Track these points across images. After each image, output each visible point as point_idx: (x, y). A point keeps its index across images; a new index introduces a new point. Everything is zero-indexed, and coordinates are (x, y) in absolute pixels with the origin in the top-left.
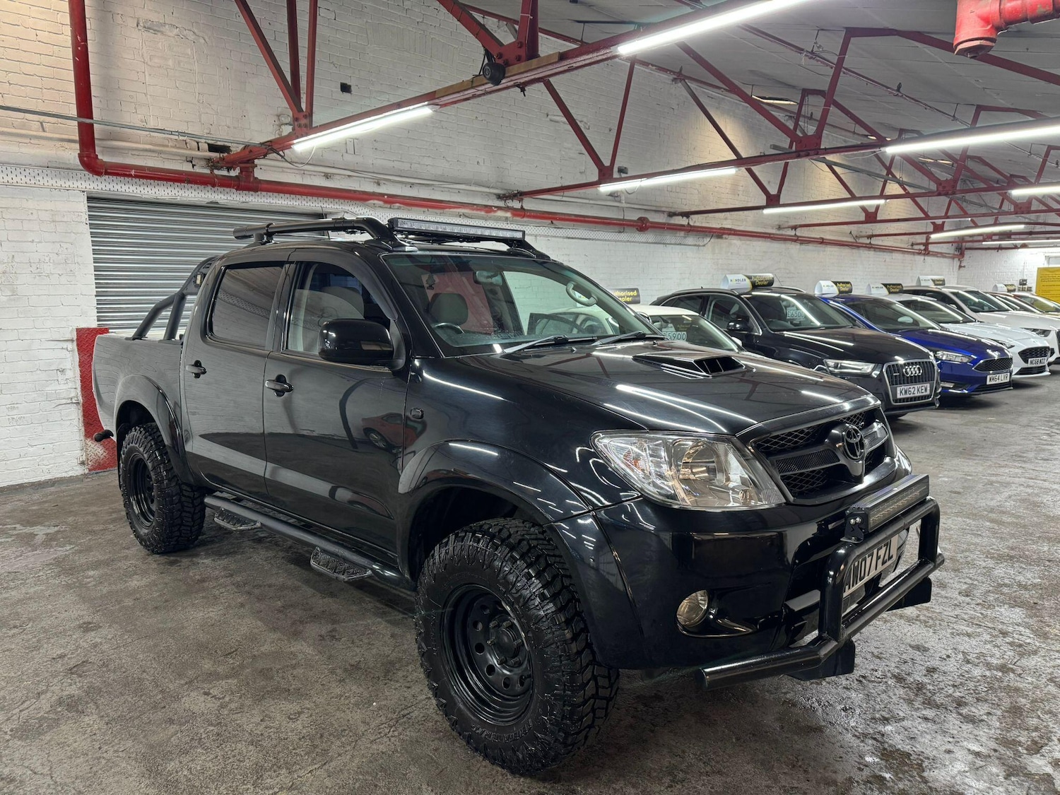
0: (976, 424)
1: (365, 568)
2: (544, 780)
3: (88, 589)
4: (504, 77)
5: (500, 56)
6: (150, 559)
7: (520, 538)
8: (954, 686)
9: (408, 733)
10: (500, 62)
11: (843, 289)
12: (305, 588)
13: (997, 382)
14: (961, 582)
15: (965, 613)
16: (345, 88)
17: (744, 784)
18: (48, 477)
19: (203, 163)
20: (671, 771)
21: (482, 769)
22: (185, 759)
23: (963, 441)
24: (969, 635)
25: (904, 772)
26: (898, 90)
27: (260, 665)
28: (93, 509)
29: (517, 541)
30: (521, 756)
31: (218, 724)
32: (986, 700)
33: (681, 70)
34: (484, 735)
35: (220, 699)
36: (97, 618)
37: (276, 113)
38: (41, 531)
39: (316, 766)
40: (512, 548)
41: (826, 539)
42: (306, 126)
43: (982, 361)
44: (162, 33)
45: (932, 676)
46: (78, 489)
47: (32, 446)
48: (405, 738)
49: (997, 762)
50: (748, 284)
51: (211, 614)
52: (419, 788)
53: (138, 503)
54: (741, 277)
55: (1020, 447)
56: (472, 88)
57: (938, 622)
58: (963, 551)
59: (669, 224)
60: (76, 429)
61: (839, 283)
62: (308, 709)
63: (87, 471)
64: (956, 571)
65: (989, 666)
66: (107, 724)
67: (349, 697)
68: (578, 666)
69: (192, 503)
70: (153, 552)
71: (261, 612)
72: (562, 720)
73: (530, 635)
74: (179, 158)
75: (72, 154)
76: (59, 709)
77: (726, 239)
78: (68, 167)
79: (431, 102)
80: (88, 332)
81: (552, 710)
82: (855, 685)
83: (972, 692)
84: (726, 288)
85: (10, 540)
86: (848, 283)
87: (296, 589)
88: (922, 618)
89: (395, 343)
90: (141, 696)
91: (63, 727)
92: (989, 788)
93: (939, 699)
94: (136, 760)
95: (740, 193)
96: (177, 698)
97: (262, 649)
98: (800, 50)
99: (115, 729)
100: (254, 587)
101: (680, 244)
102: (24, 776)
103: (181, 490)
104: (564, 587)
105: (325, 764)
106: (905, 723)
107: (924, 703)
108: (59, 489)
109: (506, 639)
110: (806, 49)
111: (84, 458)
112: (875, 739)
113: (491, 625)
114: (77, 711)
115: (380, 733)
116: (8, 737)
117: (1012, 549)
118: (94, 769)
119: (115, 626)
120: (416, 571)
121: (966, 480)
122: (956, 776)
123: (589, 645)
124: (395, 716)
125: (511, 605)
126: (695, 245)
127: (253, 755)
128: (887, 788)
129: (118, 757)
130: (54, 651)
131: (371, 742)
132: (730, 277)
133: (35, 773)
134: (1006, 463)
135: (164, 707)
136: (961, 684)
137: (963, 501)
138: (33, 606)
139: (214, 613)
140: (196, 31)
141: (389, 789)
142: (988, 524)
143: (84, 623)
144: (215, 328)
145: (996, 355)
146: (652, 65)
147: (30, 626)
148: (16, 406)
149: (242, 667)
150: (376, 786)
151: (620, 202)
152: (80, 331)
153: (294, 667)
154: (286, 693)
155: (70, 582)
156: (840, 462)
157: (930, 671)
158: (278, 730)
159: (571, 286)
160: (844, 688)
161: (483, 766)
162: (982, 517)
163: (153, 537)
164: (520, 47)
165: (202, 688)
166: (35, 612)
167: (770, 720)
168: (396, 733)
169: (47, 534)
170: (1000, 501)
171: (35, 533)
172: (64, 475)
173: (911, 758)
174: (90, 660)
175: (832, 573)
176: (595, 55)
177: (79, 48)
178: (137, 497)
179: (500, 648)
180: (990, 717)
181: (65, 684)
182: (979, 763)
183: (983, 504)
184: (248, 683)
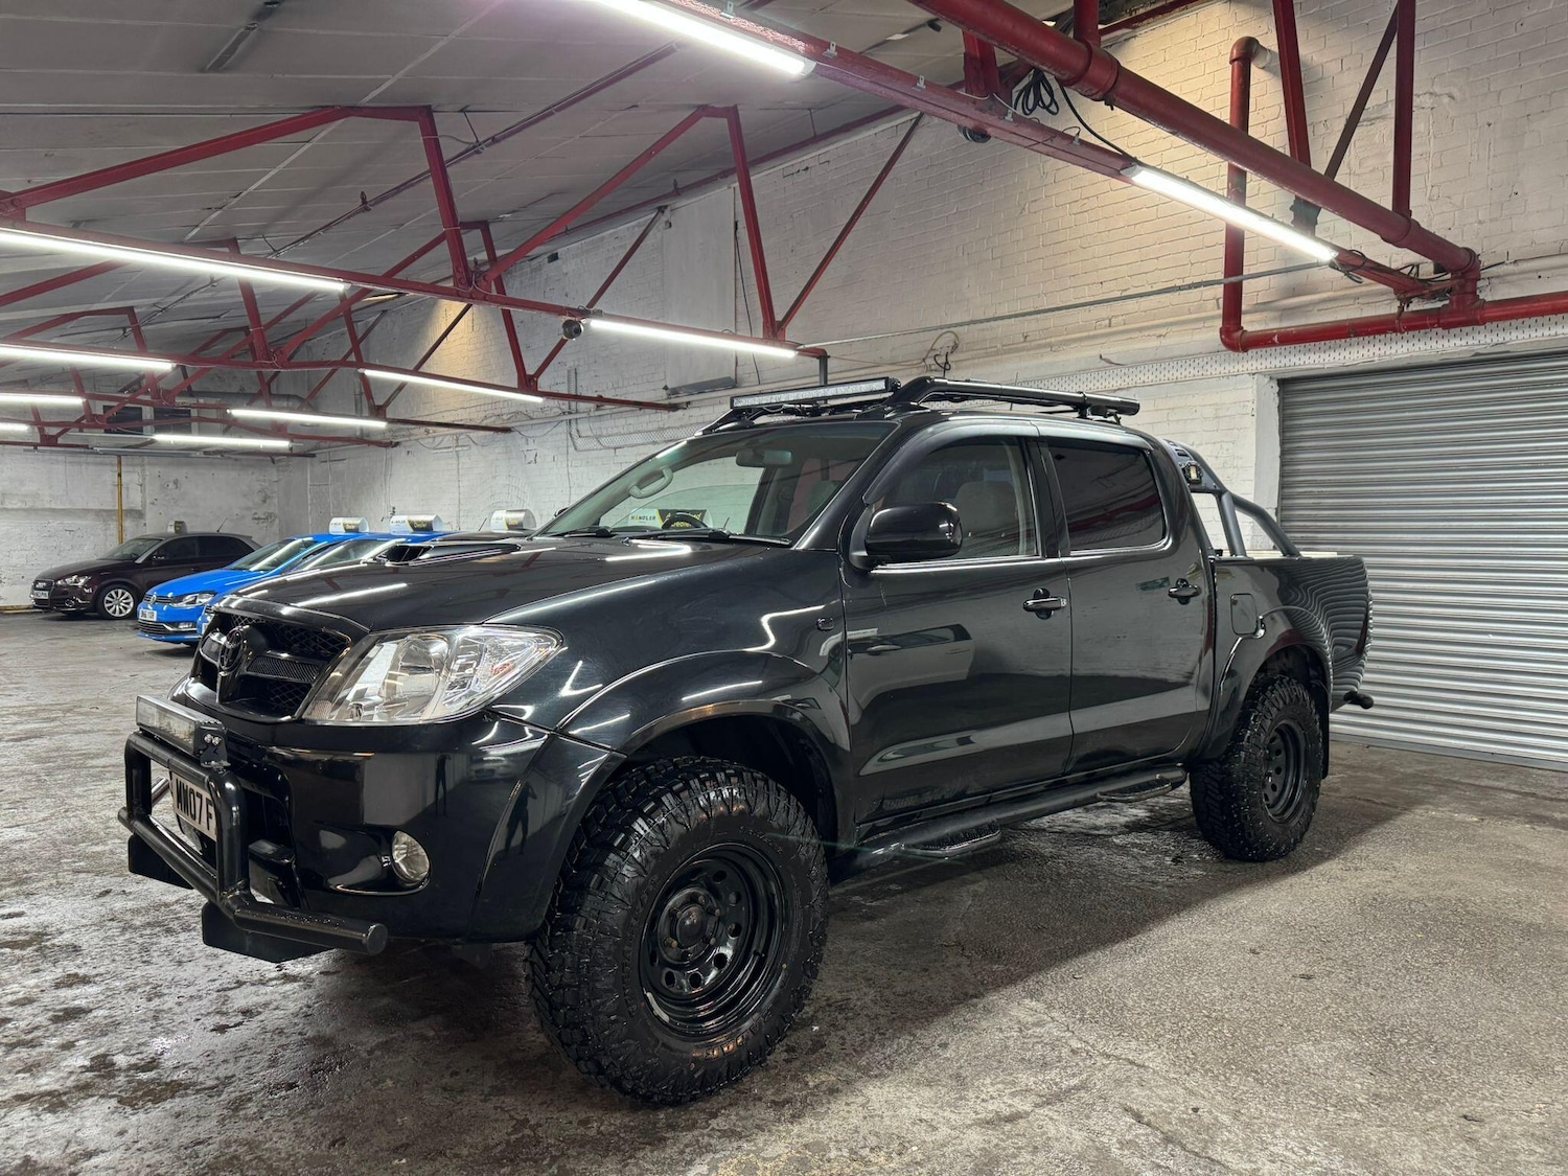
140: (1437, 89)
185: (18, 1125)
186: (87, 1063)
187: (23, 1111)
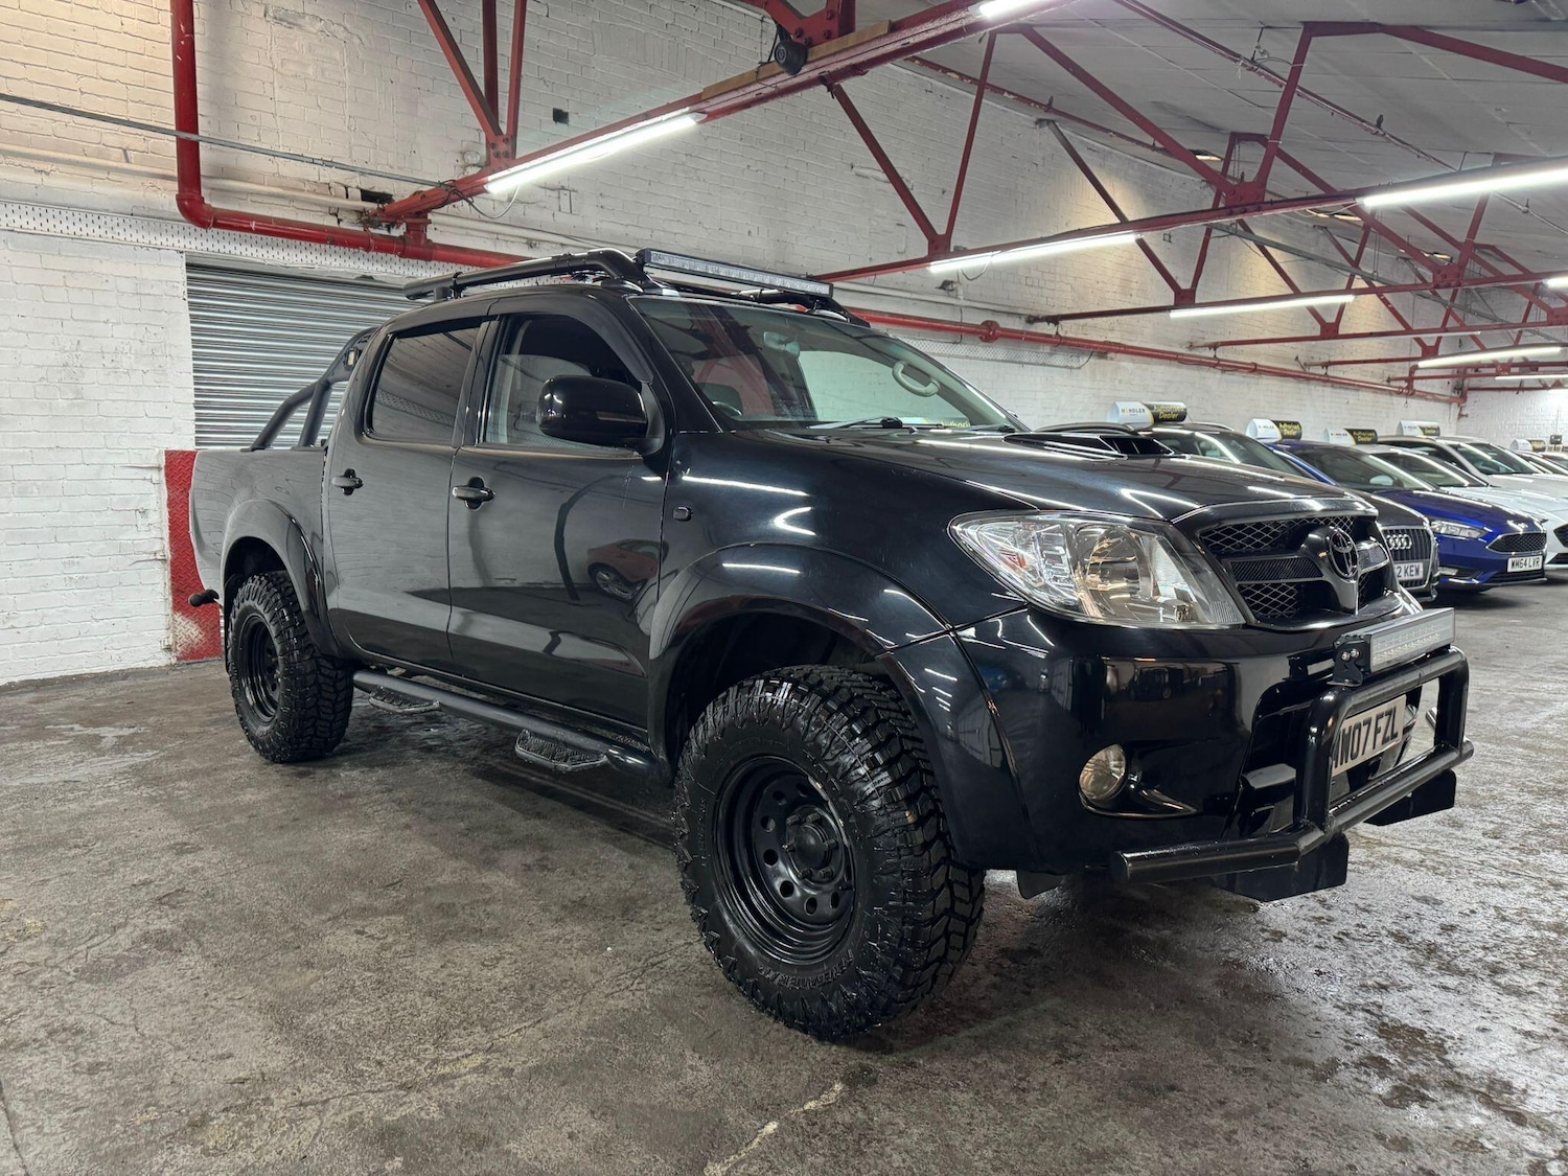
0: (1493, 627)
1: (597, 754)
2: (867, 1049)
3: (181, 802)
4: (806, 63)
5: (800, 33)
6: (271, 769)
7: (838, 684)
8: (1484, 948)
9: (661, 987)
10: (802, 41)
11: (1287, 432)
12: (498, 807)
13: (1524, 569)
14: (1484, 821)
15: (1496, 859)
16: (560, 116)
17: (1171, 1062)
18: (118, 667)
19: (354, 217)
20: (1059, 1043)
21: (773, 1033)
22: (332, 1011)
23: (1474, 648)
24: (1503, 887)
25: (1416, 1054)
26: (1379, 125)
27: (437, 899)
28: (188, 708)
29: (833, 688)
30: (834, 1009)
31: (378, 969)
32: (1536, 968)
33: (1051, 102)
34: (777, 981)
35: (379, 939)
36: (195, 838)
37: (460, 149)
38: (109, 734)
39: (526, 1024)
40: (825, 697)
41: (1302, 687)
42: (506, 155)
43: (1500, 537)
44: (299, 26)
45: (1450, 935)
46: (163, 683)
47: (97, 620)
48: (656, 992)
49: (1559, 1044)
50: (1147, 416)
51: (362, 837)
52: (681, 1055)
53: (253, 689)
54: (1138, 406)
55: (1561, 657)
56: (758, 81)
57: (1453, 869)
58: (1484, 783)
59: (1028, 333)
60: (160, 598)
61: (1283, 423)
62: (511, 954)
63: (174, 661)
64: (1476, 807)
65: (1537, 925)
66: (216, 966)
67: (571, 940)
68: (926, 864)
69: (334, 686)
70: (274, 760)
71: (436, 835)
72: (900, 945)
73: (852, 820)
74: (319, 209)
75: (167, 197)
76: (145, 947)
77: (1112, 359)
78: (161, 215)
79: (695, 107)
80: (181, 456)
81: (885, 930)
82: (1333, 943)
83: (1513, 956)
84: (1116, 422)
85: (65, 742)
86: (1296, 423)
87: (487, 808)
88: (1428, 863)
89: (649, 417)
90: (264, 933)
91: (150, 968)
92: (1550, 1077)
93: (1462, 963)
94: (260, 1010)
95: (1133, 292)
96: (317, 936)
97: (439, 880)
98: (1235, 57)
99: (227, 972)
100: (424, 804)
101: (1044, 364)
102: (97, 1027)
103: (319, 667)
104: (903, 751)
105: (539, 1021)
106: (1413, 992)
107: (1439, 968)
108: (135, 684)
109: (812, 841)
110: (1244, 55)
111: (171, 641)
112: (1368, 1011)
113: (789, 820)
114: (171, 949)
115: (618, 985)
116: (70, 979)
117: (1561, 782)
118: (199, 1020)
119: (223, 848)
120: (675, 745)
121: (1482, 696)
122: (1497, 1060)
123: (941, 836)
124: (640, 964)
125: (822, 779)
126: (1066, 367)
127: (431, 1010)
128: (1392, 1073)
129: (232, 1006)
130: (135, 876)
131: (607, 996)
132: (1121, 405)
133: (112, 1023)
134: (1541, 676)
135: (299, 947)
136: (1496, 946)
137: (1482, 722)
138: (102, 823)
139: (367, 835)
140: (348, 26)
141: (635, 1055)
142: (1521, 750)
143: (177, 844)
144: (376, 423)
145: (1520, 528)
146: (1009, 93)
147: (98, 845)
148: (76, 560)
149: (410, 901)
150: (616, 1050)
151: (956, 297)
152: (170, 455)
153: (487, 902)
154: (478, 933)
155: (154, 794)
156: (1323, 578)
157: (1448, 929)
158: (468, 977)
159: (900, 367)
160: (1316, 946)
161: (777, 1029)
162: (1509, 742)
163: (275, 737)
164: (830, 19)
165: (352, 926)
166: (105, 829)
167: (1207, 985)
168: (643, 986)
169: (119, 737)
170: (1537, 723)
171: (102, 735)
172: (141, 665)
173: (1426, 1036)
174: (187, 889)
175: (1314, 730)
176: (944, 20)
177: (183, 42)
178: (252, 680)
179: (801, 856)
180: (1544, 989)
181: (152, 916)
182: (1531, 1044)
183: (1511, 725)
184: (420, 921)
185: (1553, 1096)
186: (1415, 1107)
187: (1531, 1106)
